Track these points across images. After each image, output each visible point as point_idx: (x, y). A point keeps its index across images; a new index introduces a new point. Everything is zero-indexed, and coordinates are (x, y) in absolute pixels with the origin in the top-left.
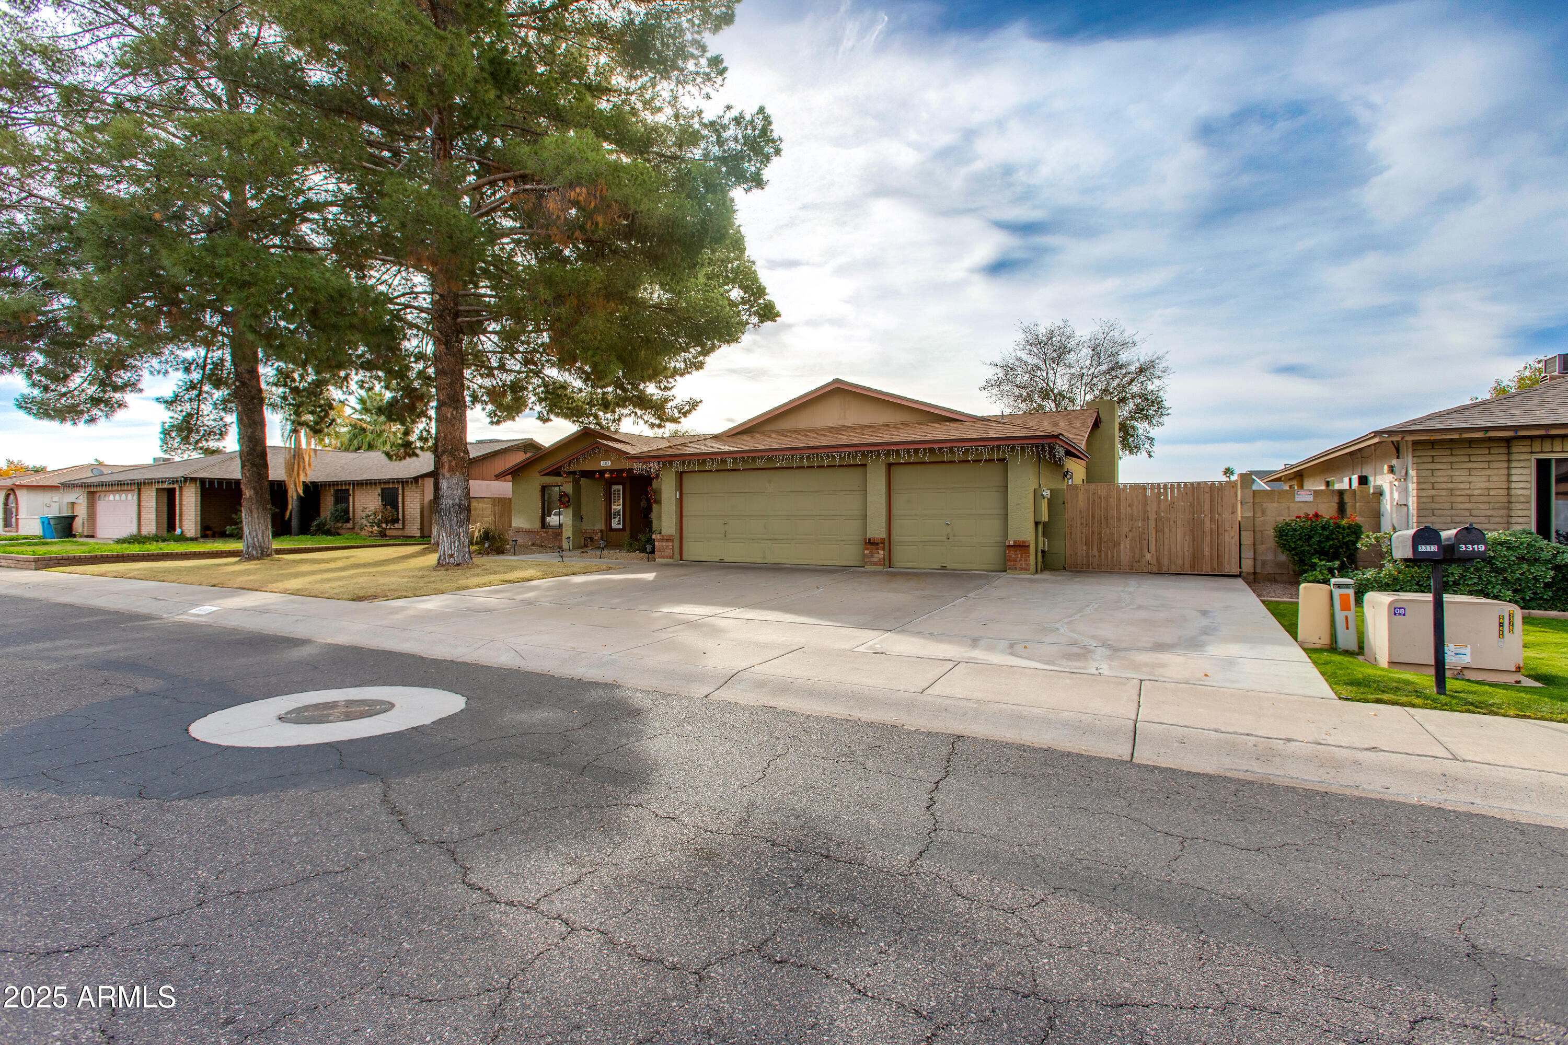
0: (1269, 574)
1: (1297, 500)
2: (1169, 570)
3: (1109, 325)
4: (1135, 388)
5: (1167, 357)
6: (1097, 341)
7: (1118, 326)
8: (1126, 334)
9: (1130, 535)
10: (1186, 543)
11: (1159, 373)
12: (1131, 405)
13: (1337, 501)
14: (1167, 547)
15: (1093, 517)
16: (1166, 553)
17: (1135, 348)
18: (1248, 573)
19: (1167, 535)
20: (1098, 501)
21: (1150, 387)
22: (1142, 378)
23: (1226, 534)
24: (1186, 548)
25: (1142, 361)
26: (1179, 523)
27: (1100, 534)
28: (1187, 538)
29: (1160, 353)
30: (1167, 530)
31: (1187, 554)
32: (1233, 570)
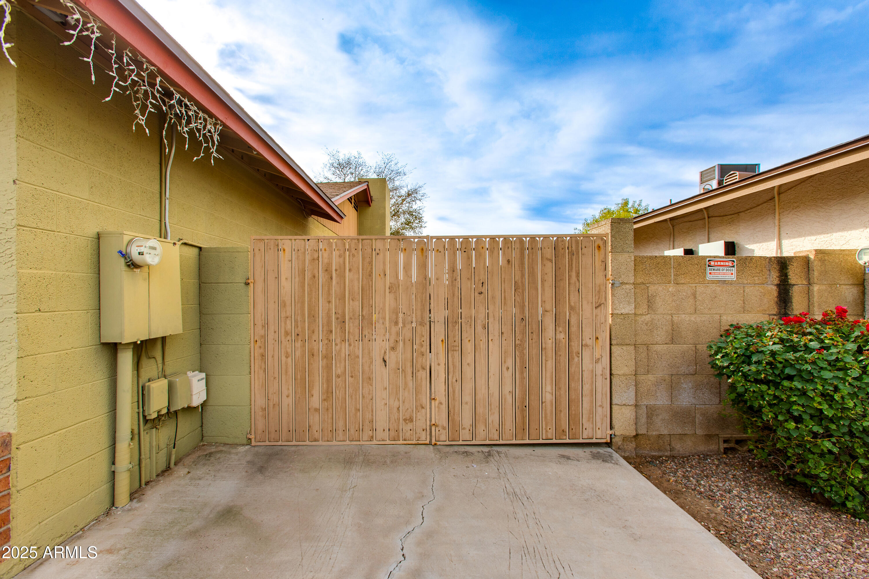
0: (660, 436)
1: (709, 277)
2: (474, 435)
3: (388, 157)
4: (405, 207)
5: (425, 186)
6: (380, 170)
7: (393, 159)
8: (399, 165)
9: (391, 358)
10: (508, 375)
11: (420, 197)
12: (402, 219)
13: (776, 281)
14: (468, 386)
15: (313, 317)
16: (468, 398)
17: (405, 177)
18: (625, 438)
19: (469, 358)
20: (322, 278)
21: (415, 207)
22: (408, 200)
23: (586, 354)
24: (508, 387)
25: (409, 188)
26: (494, 328)
27: (327, 357)
28: (510, 362)
29: (420, 184)
30: (468, 347)
31: (509, 399)
32: (599, 434)
